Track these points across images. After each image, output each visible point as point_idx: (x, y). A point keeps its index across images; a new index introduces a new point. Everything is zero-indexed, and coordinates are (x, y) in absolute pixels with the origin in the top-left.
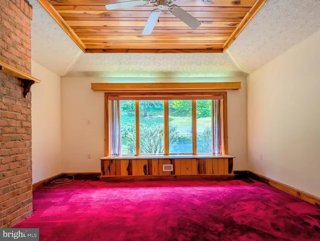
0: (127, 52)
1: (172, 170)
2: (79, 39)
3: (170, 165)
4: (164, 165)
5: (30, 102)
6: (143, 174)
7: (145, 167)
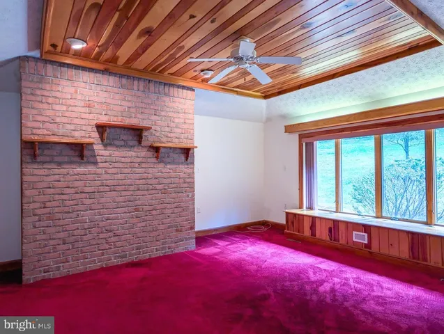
0: (299, 88)
1: (366, 242)
2: (251, 92)
3: (364, 234)
4: (354, 233)
5: (193, 163)
6: (328, 239)
7: (330, 230)
